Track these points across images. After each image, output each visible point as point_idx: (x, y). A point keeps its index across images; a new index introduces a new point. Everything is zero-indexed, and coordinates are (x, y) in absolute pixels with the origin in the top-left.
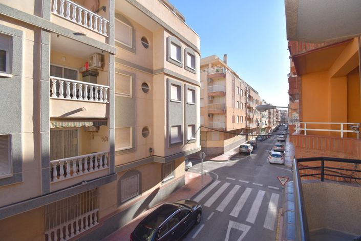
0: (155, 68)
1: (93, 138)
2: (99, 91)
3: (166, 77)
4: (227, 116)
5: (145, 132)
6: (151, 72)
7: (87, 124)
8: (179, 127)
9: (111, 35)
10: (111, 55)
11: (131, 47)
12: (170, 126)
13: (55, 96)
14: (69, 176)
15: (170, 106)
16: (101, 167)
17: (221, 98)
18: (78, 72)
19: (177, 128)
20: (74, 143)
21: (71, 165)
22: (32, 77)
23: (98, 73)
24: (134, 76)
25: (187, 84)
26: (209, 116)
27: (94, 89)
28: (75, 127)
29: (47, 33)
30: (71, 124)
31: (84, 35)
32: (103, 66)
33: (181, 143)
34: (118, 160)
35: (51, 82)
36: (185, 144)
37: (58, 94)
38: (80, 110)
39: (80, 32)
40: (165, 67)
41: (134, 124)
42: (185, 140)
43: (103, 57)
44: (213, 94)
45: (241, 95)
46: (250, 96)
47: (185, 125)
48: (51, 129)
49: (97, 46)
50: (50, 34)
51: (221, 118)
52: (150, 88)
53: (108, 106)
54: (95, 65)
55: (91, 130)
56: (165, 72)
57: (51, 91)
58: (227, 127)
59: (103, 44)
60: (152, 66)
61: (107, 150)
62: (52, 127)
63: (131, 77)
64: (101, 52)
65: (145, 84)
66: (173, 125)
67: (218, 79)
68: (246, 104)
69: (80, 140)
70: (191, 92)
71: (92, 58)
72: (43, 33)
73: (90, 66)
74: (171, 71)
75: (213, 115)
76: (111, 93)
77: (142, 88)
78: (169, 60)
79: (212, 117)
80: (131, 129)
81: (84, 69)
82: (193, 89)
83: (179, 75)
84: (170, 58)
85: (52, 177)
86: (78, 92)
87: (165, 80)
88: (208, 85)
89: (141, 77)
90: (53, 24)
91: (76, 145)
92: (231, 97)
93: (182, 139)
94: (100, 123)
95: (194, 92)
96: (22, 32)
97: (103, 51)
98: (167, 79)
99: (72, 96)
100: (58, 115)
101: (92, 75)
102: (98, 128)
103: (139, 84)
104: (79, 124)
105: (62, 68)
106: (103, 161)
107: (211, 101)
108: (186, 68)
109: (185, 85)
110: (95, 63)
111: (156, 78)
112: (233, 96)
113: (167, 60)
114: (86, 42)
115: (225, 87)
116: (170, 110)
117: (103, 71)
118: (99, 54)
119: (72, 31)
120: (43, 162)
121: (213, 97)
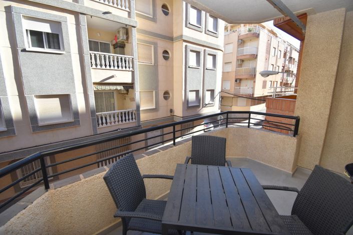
0: (175, 35)
1: (125, 99)
2: (125, 61)
3: (185, 44)
4: (256, 81)
5: (166, 95)
6: (171, 39)
7: (119, 88)
8: (197, 92)
9: (132, 9)
10: (133, 28)
11: (152, 17)
12: (188, 90)
13: (94, 66)
14: (109, 124)
15: (188, 72)
16: (131, 120)
17: (251, 62)
18: (110, 45)
19: (195, 92)
20: (112, 102)
21: (110, 117)
22: (78, 53)
23: (125, 45)
24: (155, 44)
25: (207, 49)
26: (236, 81)
27: (121, 59)
28: (110, 90)
29: (83, 16)
30: (108, 88)
31: (110, 13)
32: (127, 38)
33: (198, 106)
34: (143, 117)
35: (91, 56)
36: (203, 107)
37: (96, 65)
38: (112, 77)
39: (107, 11)
40: (184, 34)
41: (156, 88)
42: (203, 104)
43: (127, 30)
44: (243, 58)
45: (279, 57)
46: (291, 58)
47: (203, 90)
48: (94, 91)
49: (121, 22)
50: (85, 16)
51: (250, 83)
52: (170, 55)
53: (133, 72)
54: (122, 38)
55: (123, 92)
56: (184, 38)
57: (91, 62)
58: (255, 93)
59: (126, 18)
60: (172, 33)
61: (135, 108)
62: (95, 90)
63: (153, 46)
64: (125, 26)
65: (166, 52)
66: (191, 89)
67: (251, 40)
68: (284, 67)
69: (116, 100)
70: (211, 57)
71: (119, 32)
72: (80, 15)
73: (118, 39)
74: (190, 38)
75: (241, 80)
76: (135, 62)
77: (163, 56)
78: (188, 25)
79: (240, 82)
80: (154, 93)
81: (114, 42)
82: (214, 54)
83: (199, 40)
84: (189, 23)
85: (99, 124)
86: (110, 62)
87: (184, 47)
88: (238, 48)
89: (162, 45)
90: (87, 7)
91: (114, 104)
92: (264, 60)
93: (200, 103)
94: (129, 87)
95: (214, 56)
96: (66, 17)
97: (126, 25)
98: (186, 46)
99: (106, 66)
100: (98, 81)
101: (120, 47)
102: (128, 91)
103: (160, 52)
104: (113, 88)
105: (98, 42)
106: (132, 116)
107: (240, 66)
108: (207, 32)
109: (205, 50)
110: (122, 37)
111: (176, 45)
112: (267, 59)
113: (186, 26)
114: (112, 19)
115: (258, 48)
116: (188, 75)
117: (128, 43)
118: (124, 28)
119: (101, 11)
120: (91, 113)
121: (243, 61)
